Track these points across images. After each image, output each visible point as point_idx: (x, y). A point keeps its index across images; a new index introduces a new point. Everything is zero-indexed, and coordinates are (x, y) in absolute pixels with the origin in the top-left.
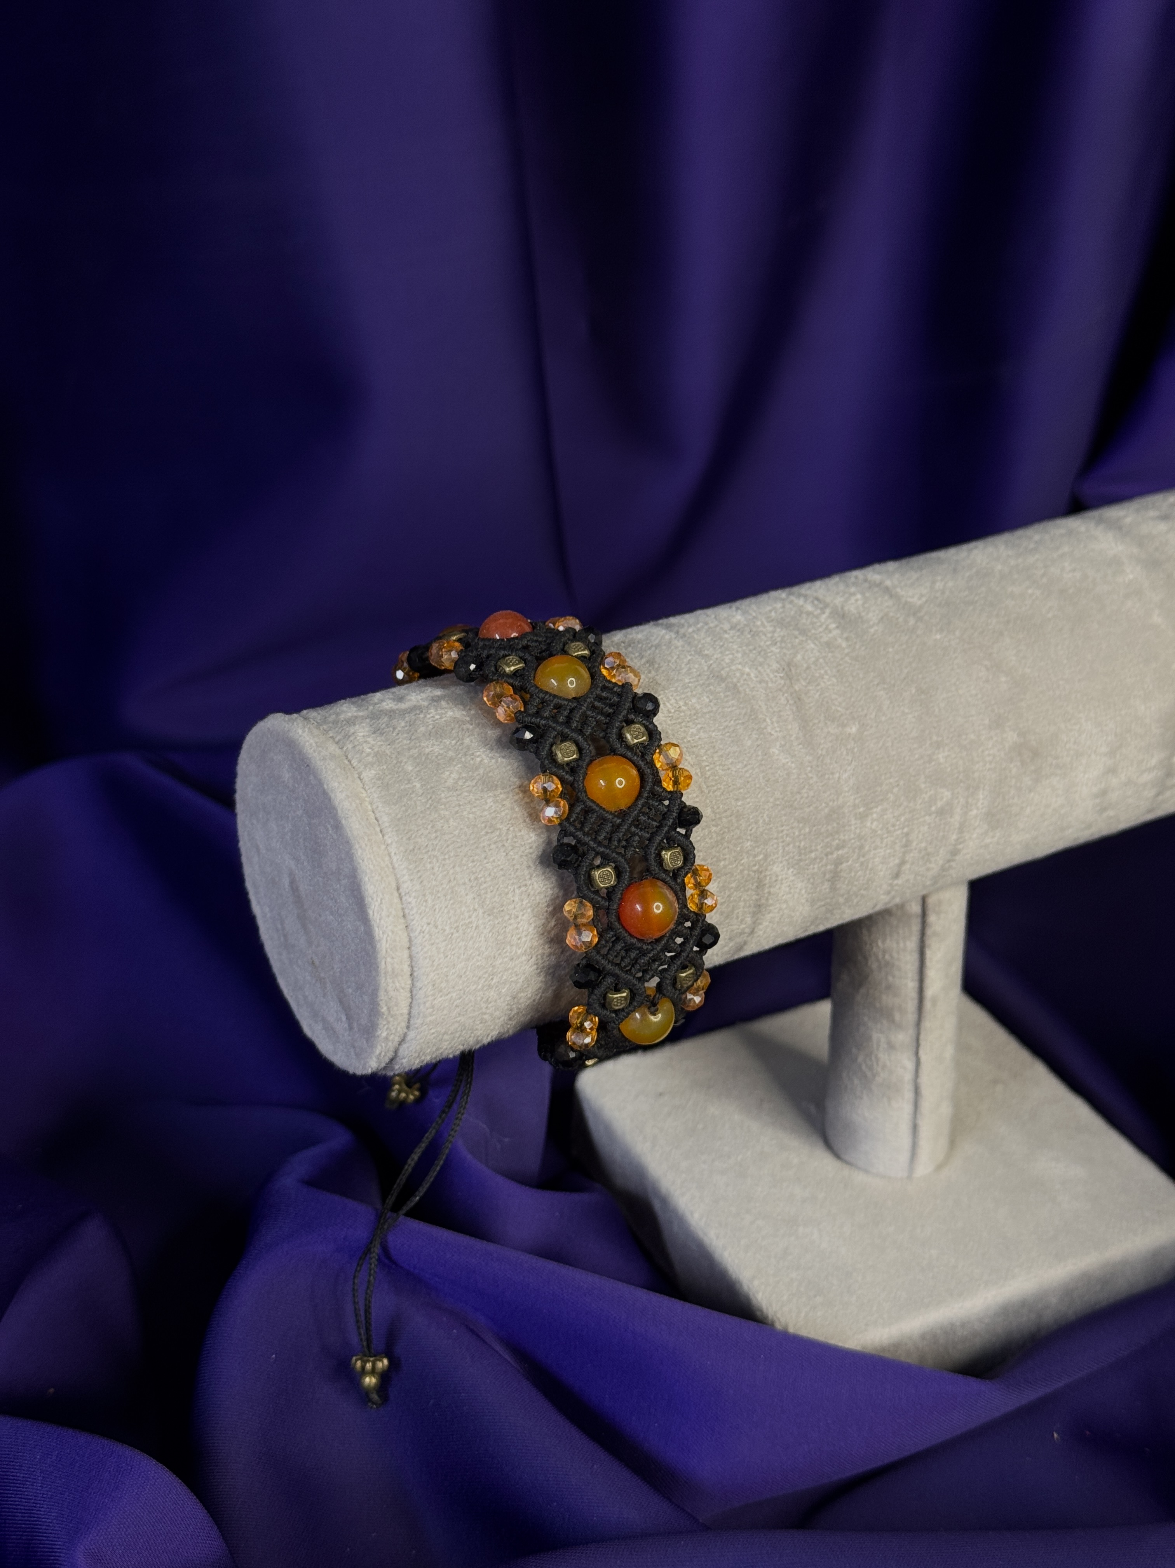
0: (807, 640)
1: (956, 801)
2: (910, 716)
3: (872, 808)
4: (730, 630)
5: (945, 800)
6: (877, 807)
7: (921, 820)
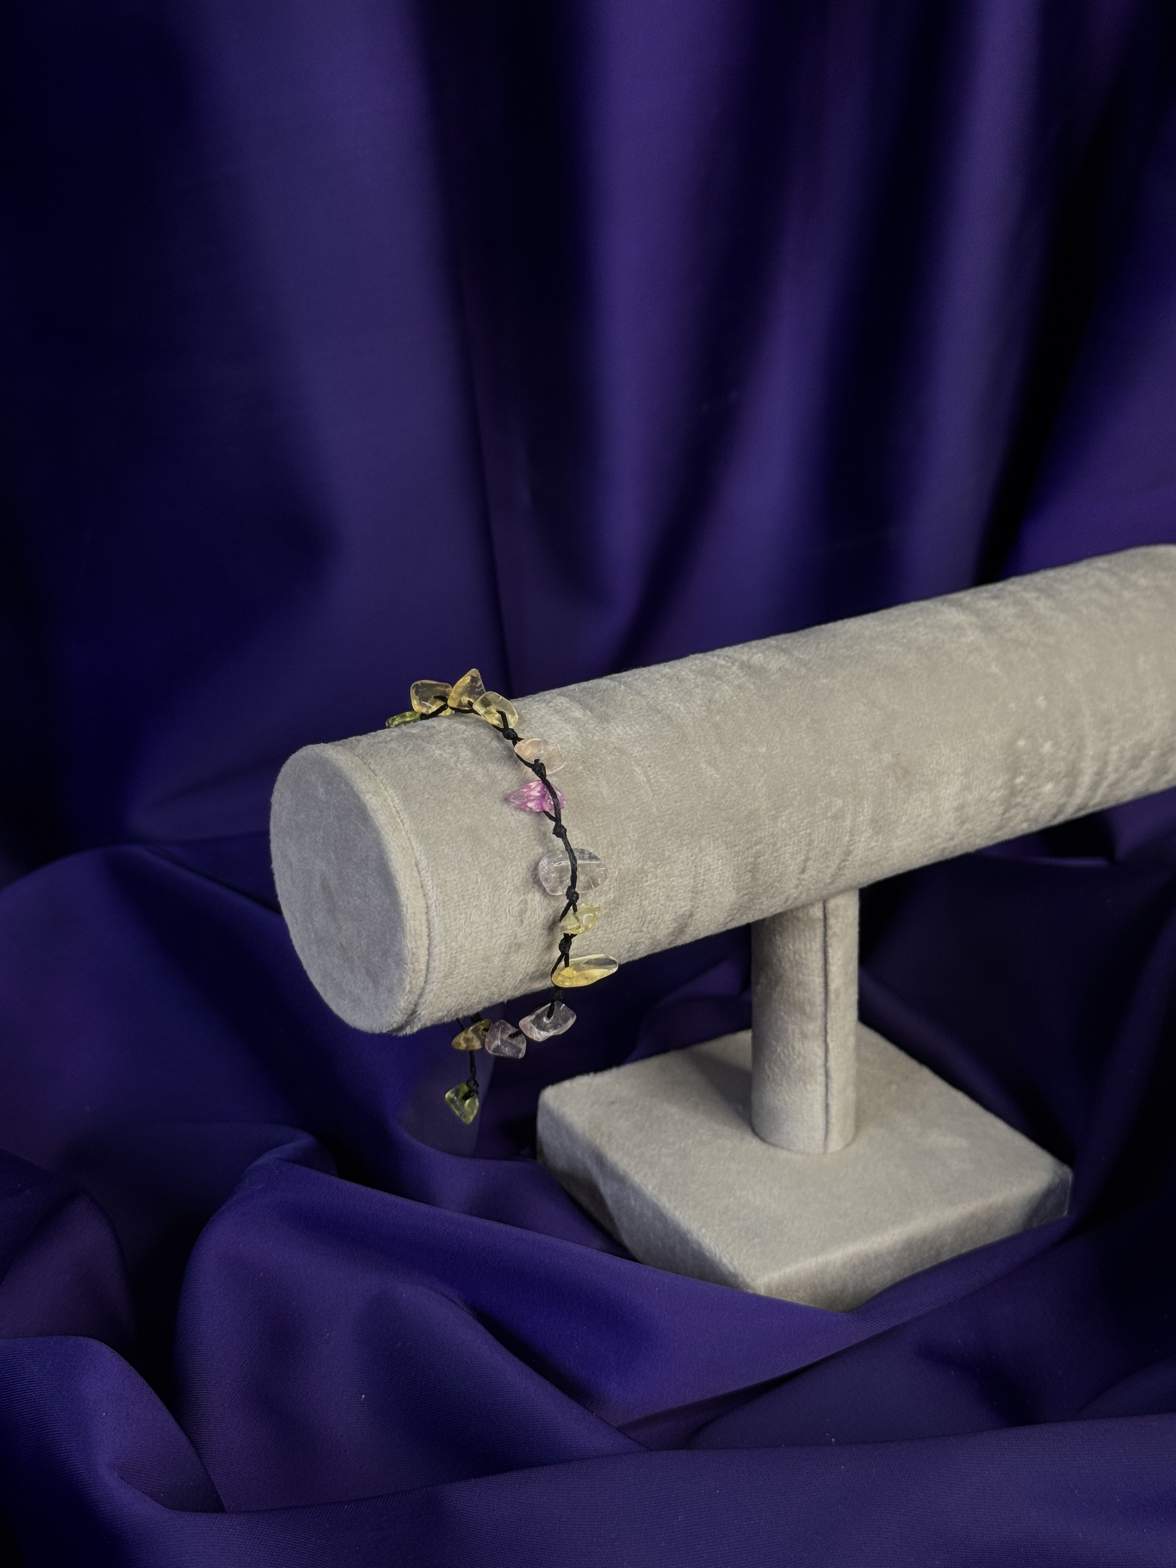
0: (722, 684)
1: (847, 808)
2: (807, 740)
3: (781, 812)
4: (661, 678)
5: (837, 807)
6: (785, 811)
7: (820, 823)
